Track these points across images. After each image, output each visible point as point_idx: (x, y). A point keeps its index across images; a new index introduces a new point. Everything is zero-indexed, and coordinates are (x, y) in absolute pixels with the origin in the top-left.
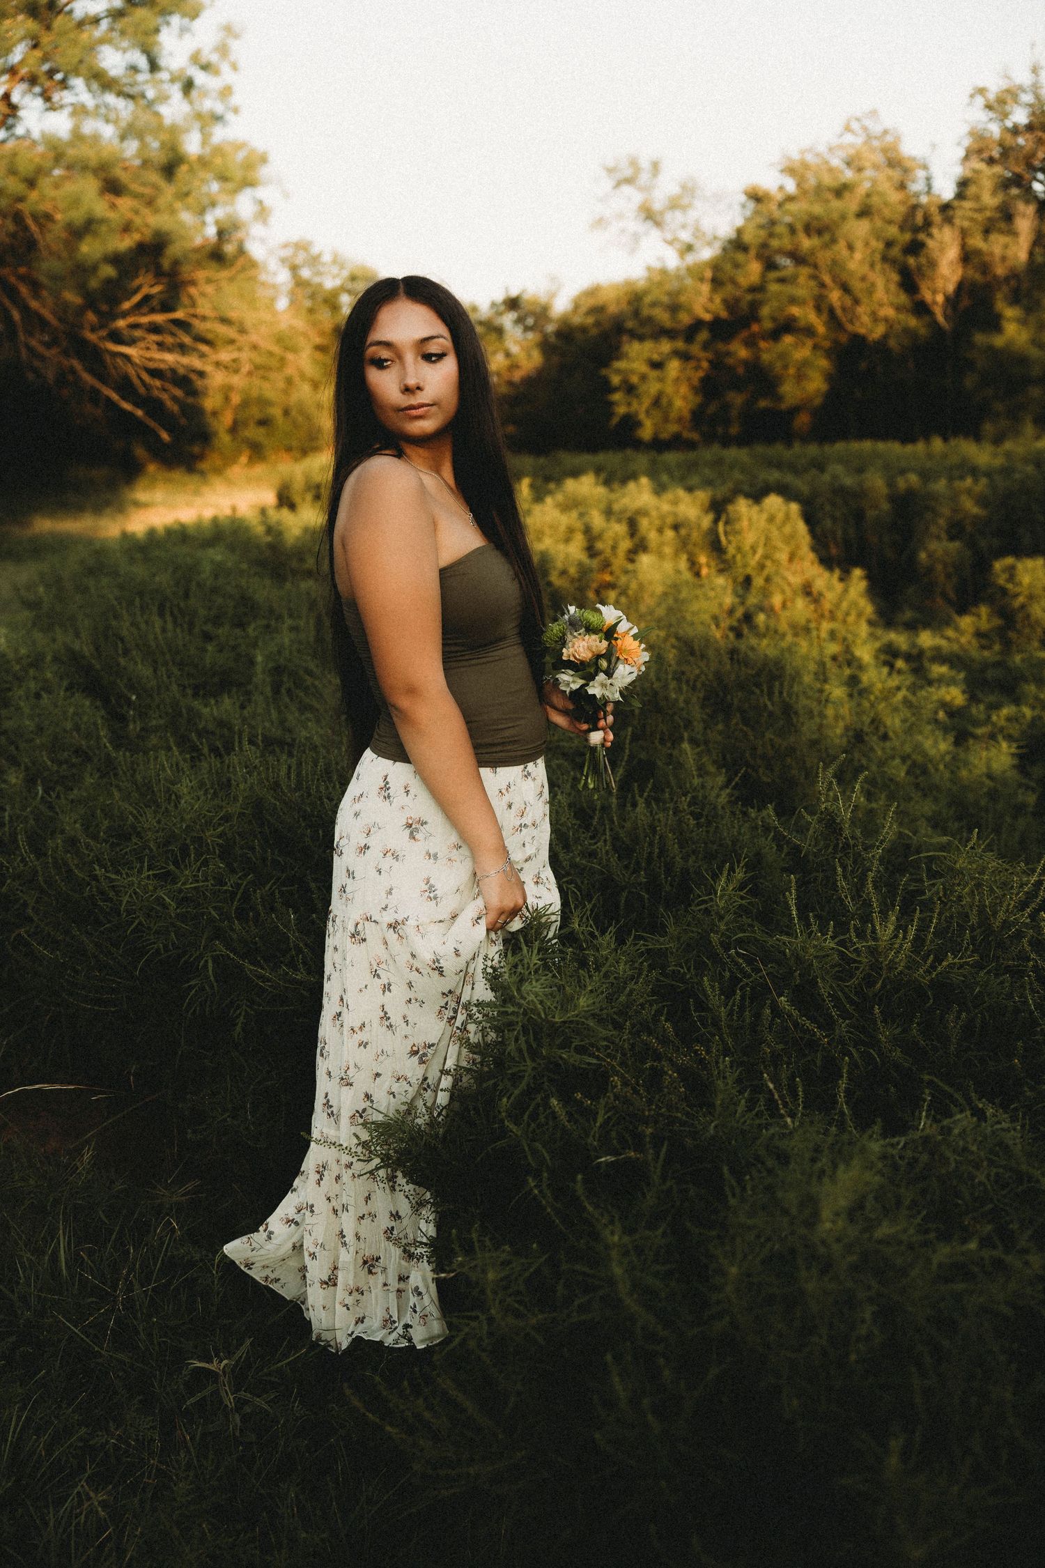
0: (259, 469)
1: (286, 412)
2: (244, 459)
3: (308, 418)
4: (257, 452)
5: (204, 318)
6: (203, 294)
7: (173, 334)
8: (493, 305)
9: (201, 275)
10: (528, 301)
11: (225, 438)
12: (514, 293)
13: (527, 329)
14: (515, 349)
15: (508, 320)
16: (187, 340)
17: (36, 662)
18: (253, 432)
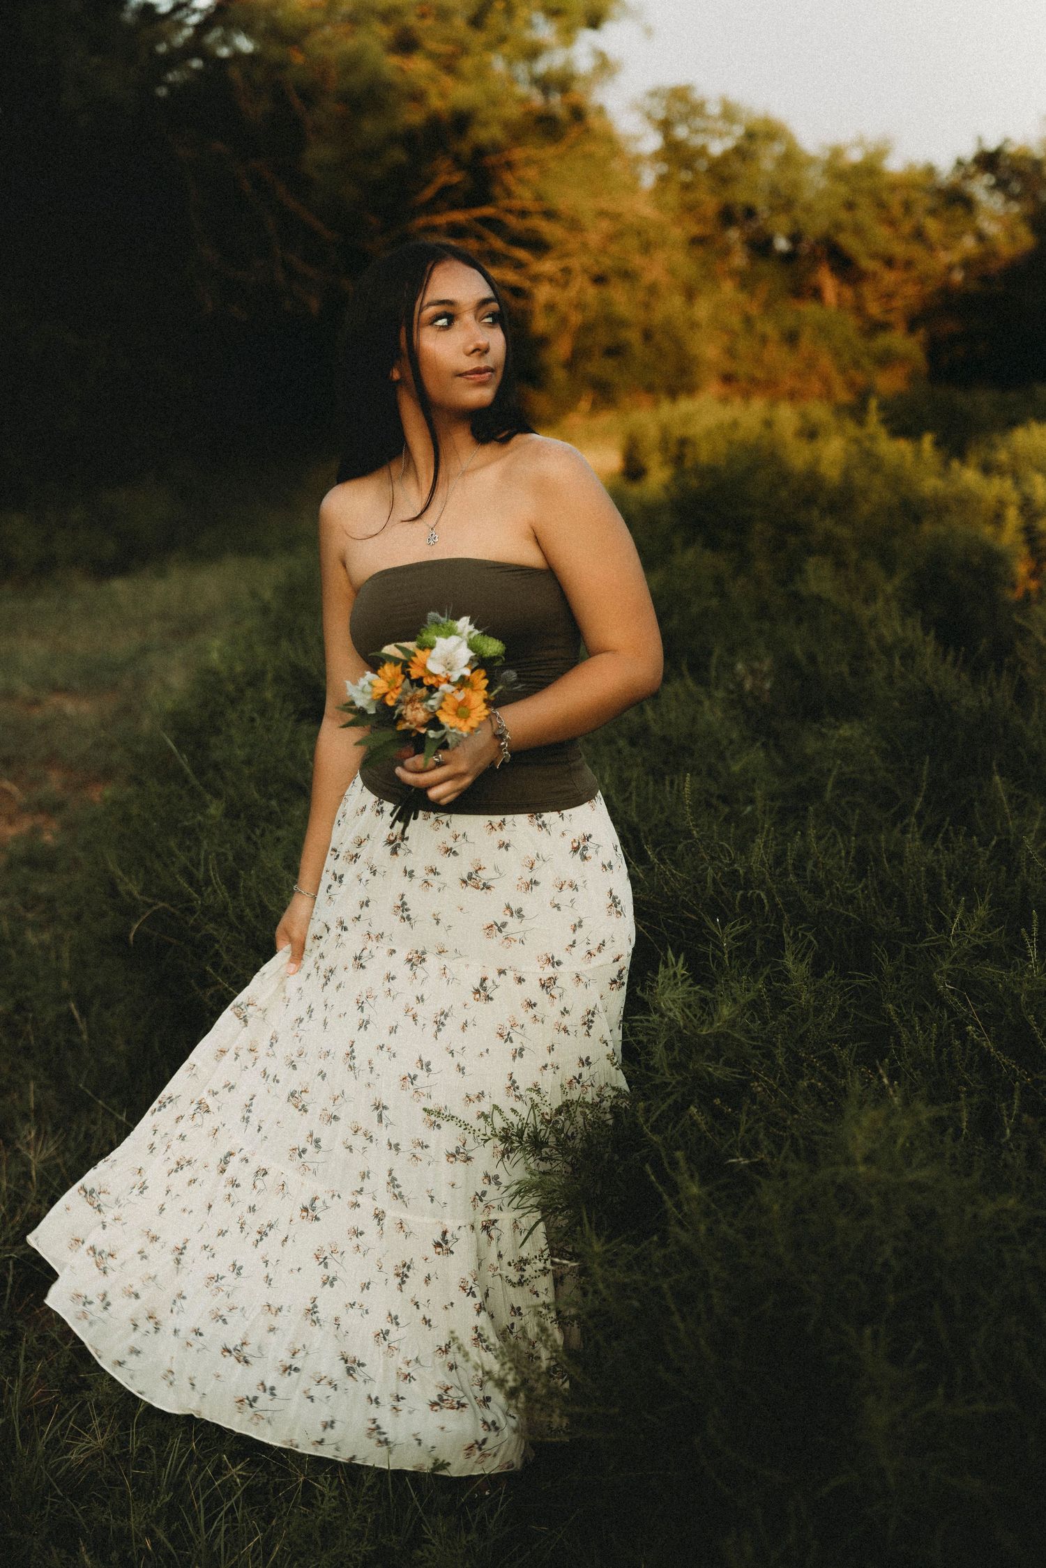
0: (606, 419)
1: (647, 335)
2: (584, 405)
3: (679, 344)
4: (605, 395)
5: (523, 214)
6: (521, 181)
7: (480, 238)
8: (960, 163)
9: (518, 154)
10: (1009, 156)
11: (560, 375)
12: (991, 145)
13: (1010, 197)
14: (991, 228)
15: (980, 188)
16: (498, 244)
17: (255, 679)
18: (598, 366)
